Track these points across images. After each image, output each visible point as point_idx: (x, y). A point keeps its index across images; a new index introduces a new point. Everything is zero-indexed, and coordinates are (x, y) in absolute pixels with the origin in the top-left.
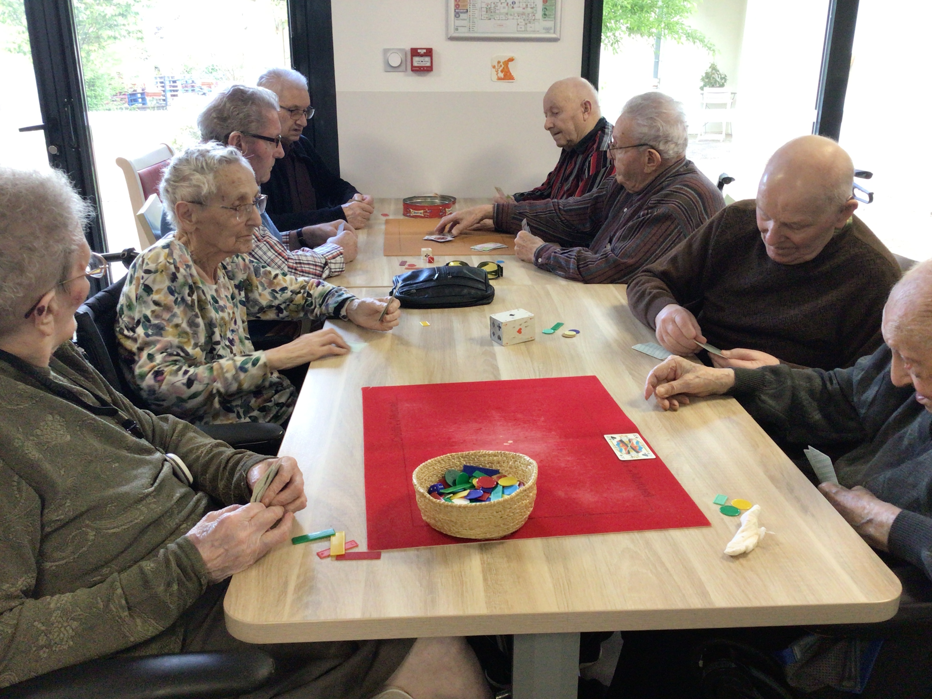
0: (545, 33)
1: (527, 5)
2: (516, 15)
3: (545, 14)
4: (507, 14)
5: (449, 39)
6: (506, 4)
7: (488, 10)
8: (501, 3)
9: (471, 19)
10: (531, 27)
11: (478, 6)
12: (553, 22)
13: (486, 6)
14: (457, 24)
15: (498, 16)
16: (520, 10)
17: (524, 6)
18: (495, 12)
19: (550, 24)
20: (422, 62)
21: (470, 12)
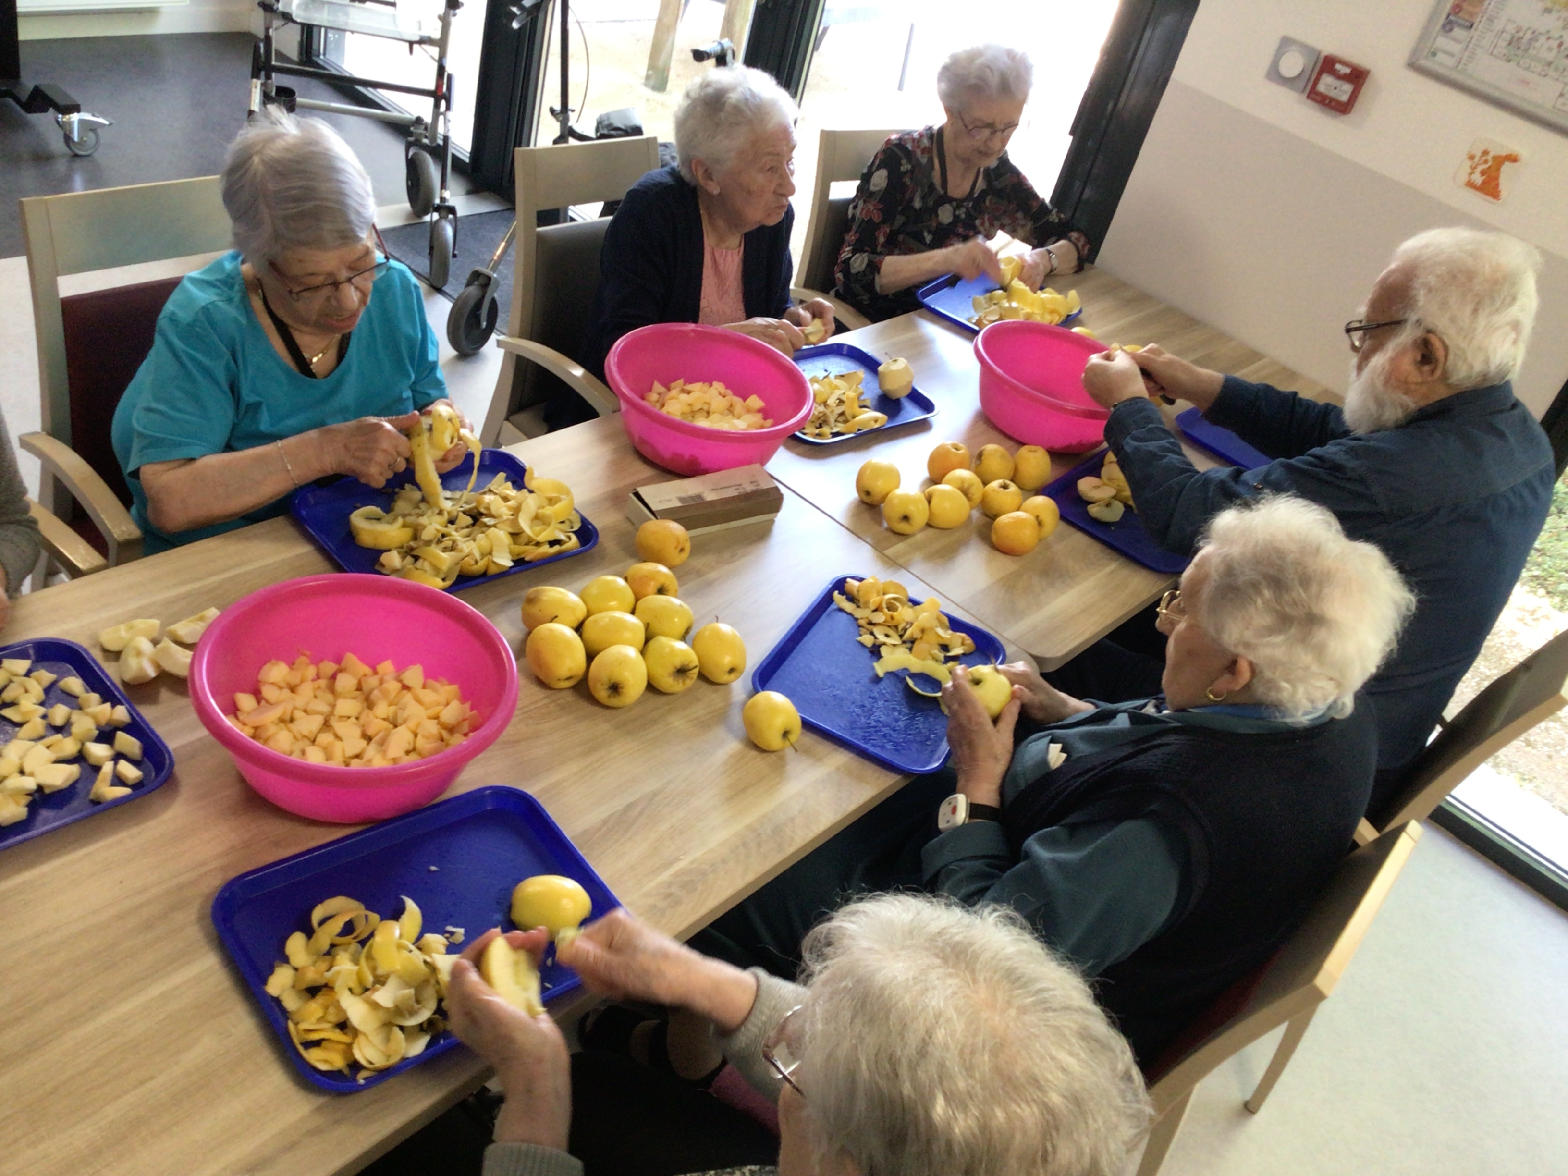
4: (1549, 64)
5: (1411, 65)
6: (1558, 42)
7: (1516, 41)
9: (1471, 46)
11: (1498, 25)
13: (1514, 31)
18: (1526, 50)
20: (1335, 88)
21: (1476, 29)
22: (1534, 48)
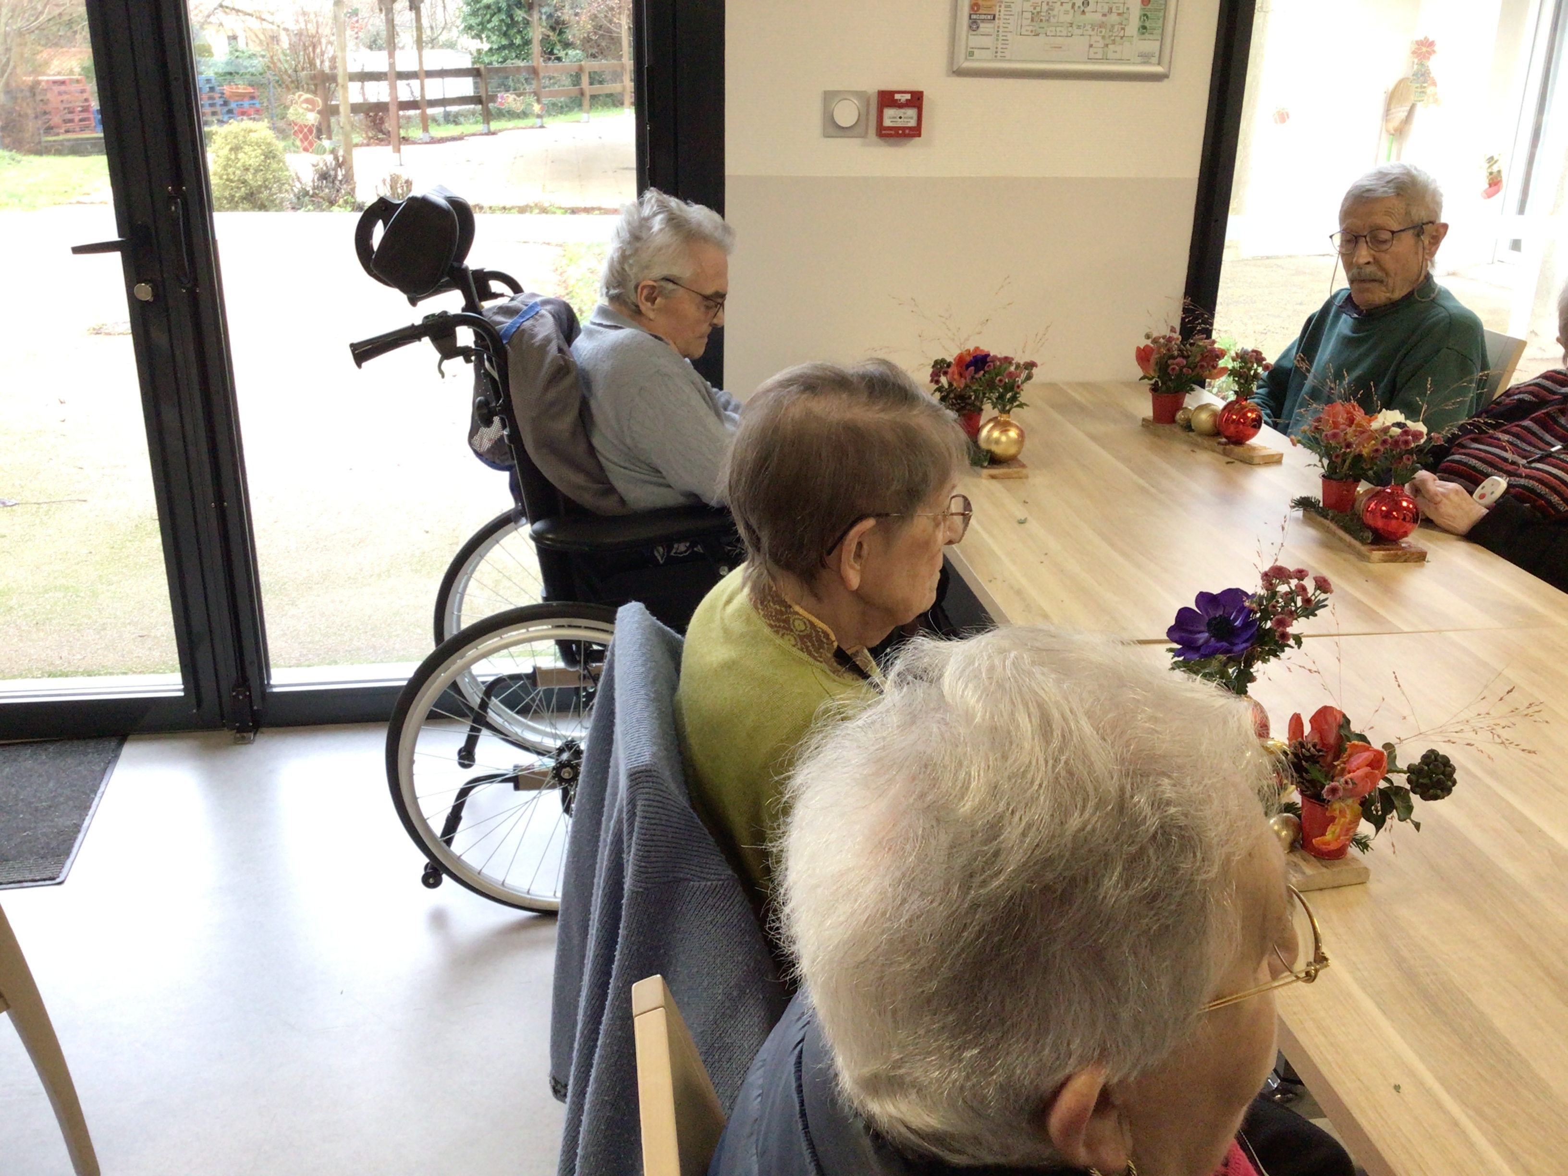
0: (1142, 63)
1: (1111, 9)
2: (1088, 27)
3: (1144, 27)
4: (1071, 24)
5: (954, 72)
6: (1070, 4)
7: (1036, 16)
8: (1062, 4)
9: (1001, 34)
10: (1115, 52)
11: (1016, 8)
12: (1158, 43)
13: (1032, 9)
14: (971, 44)
15: (1053, 29)
16: (1098, 17)
17: (1106, 10)
19: (1151, 45)
20: (900, 118)
21: (999, 19)
22: (1054, 16)
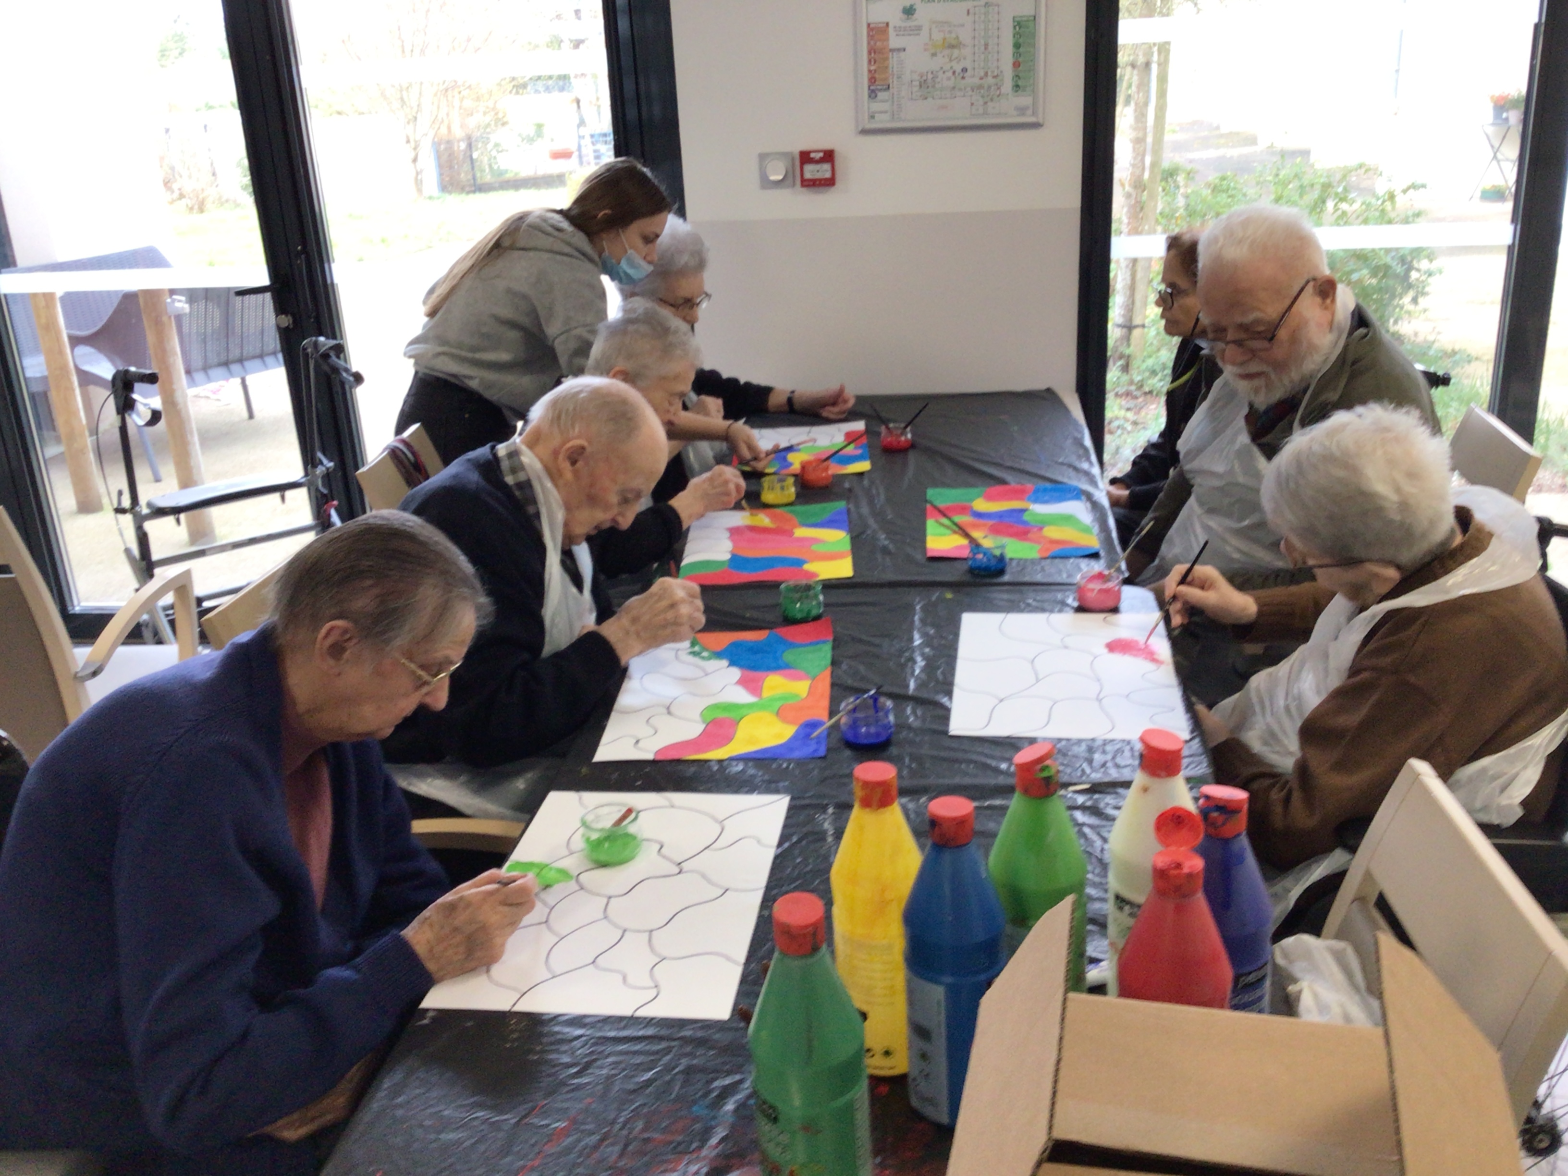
0: (1018, 115)
1: (986, 74)
2: (969, 89)
3: (1017, 86)
4: (954, 88)
5: (860, 132)
6: (951, 72)
7: (924, 84)
8: (944, 73)
9: (895, 98)
10: (994, 108)
11: (906, 78)
12: (1031, 98)
13: (918, 78)
14: (872, 109)
15: (939, 93)
16: (976, 81)
17: (982, 74)
18: (933, 86)
19: (1025, 100)
20: (818, 171)
21: (893, 88)
22: (938, 82)
